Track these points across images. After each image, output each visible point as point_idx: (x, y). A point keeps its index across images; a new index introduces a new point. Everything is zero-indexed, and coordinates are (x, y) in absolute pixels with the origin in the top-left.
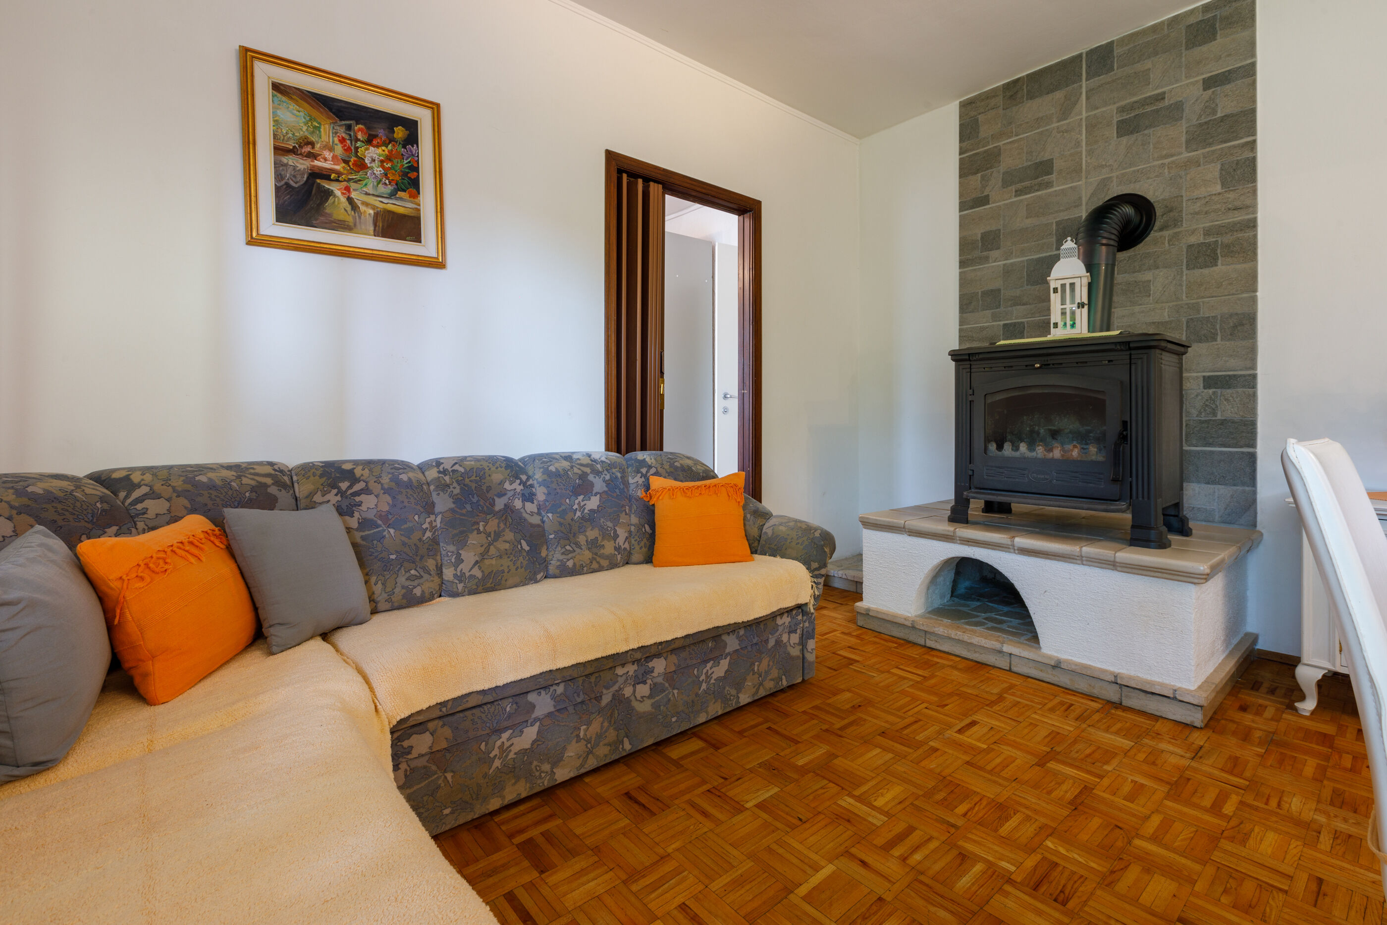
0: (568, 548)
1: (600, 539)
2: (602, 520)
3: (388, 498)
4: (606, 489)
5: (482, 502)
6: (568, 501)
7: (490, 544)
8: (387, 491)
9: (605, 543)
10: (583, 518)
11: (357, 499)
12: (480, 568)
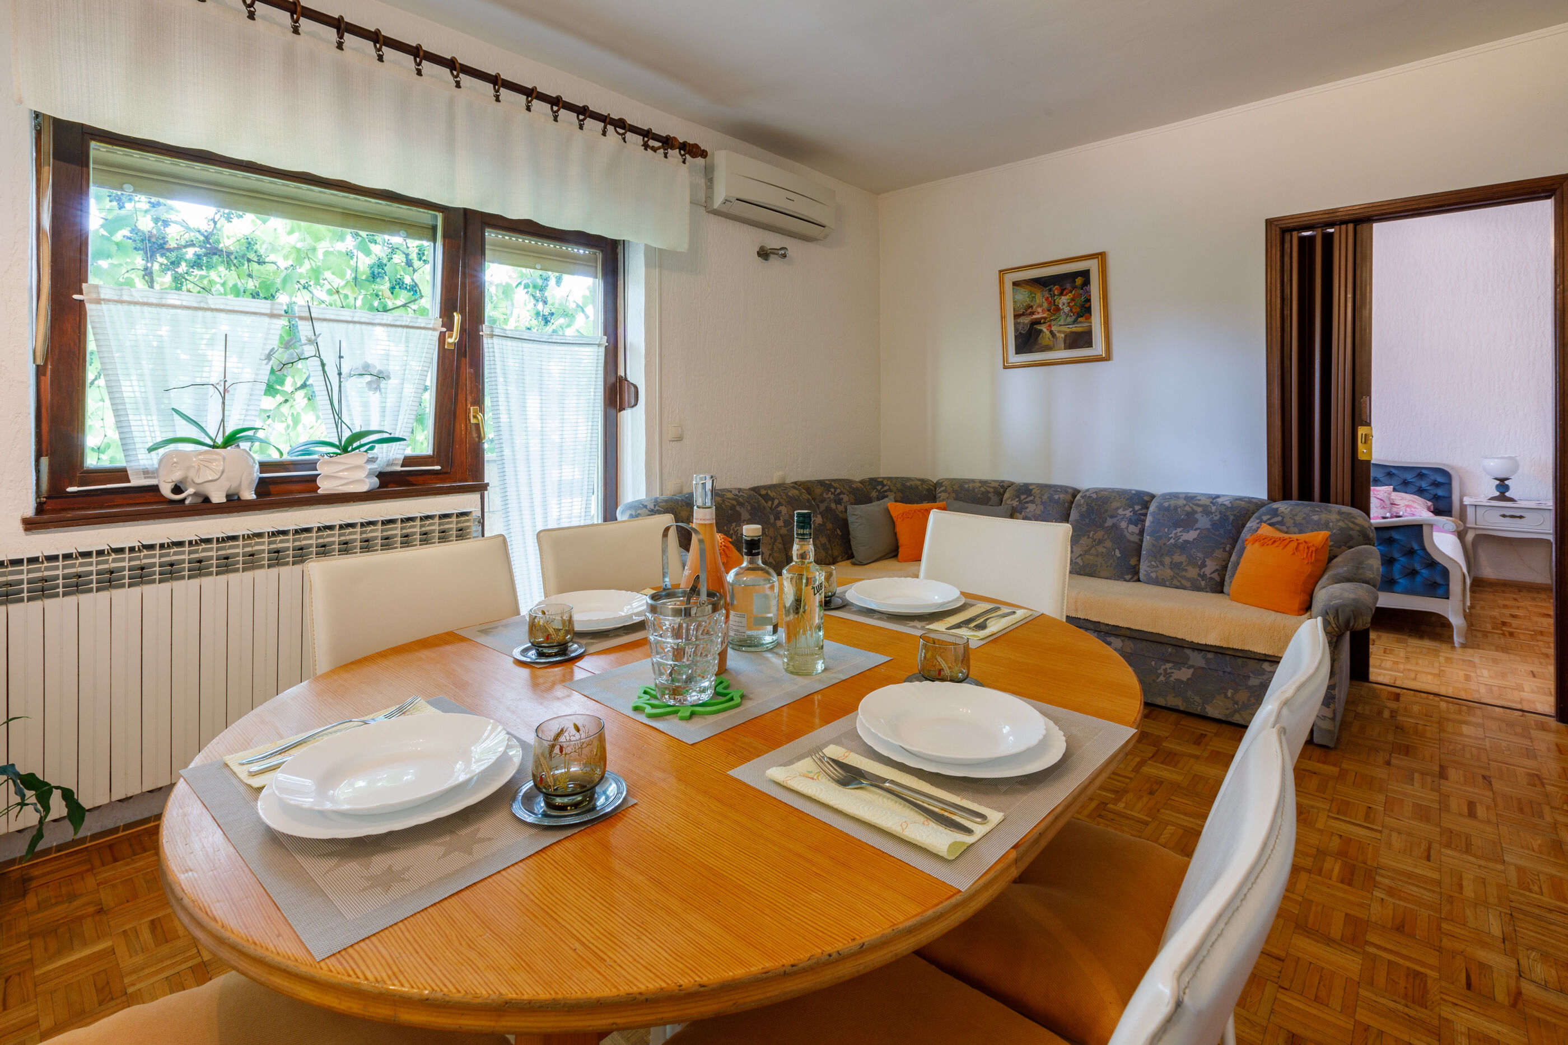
0: (1153, 563)
1: (1185, 564)
2: (1194, 550)
3: (1042, 507)
4: (1209, 527)
5: (1097, 519)
6: (1166, 530)
7: (1093, 546)
8: (1042, 503)
9: (1190, 568)
10: (1175, 545)
11: (1026, 505)
12: (1082, 559)
